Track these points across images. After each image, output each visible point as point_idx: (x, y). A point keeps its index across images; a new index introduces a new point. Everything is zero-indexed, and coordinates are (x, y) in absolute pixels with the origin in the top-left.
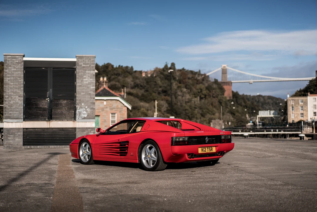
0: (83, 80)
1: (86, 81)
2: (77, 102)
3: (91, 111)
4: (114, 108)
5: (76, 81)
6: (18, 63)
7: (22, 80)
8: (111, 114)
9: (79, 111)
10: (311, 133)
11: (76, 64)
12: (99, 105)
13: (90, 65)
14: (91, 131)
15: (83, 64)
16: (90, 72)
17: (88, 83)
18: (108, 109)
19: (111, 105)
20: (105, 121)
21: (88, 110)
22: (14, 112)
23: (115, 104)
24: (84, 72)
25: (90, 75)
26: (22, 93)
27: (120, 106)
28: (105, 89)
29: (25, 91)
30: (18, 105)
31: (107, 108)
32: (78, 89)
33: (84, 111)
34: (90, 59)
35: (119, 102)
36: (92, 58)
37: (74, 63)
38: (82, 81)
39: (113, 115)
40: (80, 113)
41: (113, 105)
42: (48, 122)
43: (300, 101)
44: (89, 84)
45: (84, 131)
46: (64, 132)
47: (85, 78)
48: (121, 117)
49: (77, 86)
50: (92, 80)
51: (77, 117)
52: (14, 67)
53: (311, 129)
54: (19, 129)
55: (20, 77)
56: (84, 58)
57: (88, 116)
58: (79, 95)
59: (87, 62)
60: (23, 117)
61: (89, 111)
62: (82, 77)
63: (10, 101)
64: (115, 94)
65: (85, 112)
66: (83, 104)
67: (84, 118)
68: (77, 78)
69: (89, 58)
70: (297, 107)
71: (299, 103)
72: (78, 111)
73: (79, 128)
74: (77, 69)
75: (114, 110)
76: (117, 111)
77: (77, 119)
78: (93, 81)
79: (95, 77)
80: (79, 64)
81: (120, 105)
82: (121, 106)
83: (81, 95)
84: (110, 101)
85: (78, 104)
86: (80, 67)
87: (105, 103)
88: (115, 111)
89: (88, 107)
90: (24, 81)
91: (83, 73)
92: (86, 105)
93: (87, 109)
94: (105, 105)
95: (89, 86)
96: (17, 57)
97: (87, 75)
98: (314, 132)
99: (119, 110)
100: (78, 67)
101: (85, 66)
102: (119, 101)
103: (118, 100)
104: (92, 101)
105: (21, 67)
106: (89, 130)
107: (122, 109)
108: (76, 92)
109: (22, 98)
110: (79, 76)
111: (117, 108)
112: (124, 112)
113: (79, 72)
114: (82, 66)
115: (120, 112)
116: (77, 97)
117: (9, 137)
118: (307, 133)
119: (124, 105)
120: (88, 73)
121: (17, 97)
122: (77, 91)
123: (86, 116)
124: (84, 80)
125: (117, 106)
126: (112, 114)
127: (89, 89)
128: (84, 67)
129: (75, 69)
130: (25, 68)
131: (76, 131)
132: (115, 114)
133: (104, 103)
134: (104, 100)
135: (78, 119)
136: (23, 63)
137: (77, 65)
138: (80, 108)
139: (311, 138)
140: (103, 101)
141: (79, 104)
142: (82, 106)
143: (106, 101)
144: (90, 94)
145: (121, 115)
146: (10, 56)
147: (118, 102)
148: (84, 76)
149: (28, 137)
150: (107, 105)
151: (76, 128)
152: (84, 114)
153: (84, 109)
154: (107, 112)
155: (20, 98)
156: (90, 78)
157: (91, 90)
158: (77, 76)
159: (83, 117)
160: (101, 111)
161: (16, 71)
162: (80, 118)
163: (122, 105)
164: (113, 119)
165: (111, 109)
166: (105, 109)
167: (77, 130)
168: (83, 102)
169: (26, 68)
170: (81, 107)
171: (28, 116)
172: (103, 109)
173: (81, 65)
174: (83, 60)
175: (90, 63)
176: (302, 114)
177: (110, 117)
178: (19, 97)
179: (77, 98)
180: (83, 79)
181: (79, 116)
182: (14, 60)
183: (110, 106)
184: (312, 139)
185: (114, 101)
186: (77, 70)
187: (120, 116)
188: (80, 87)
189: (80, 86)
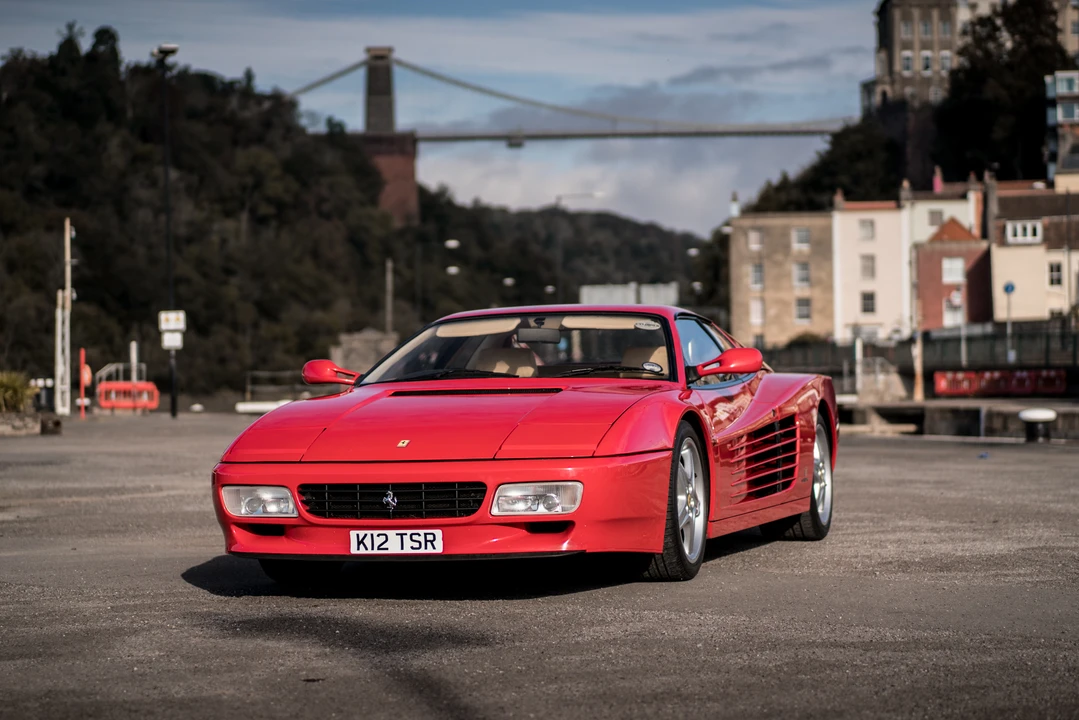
10: (901, 399)
43: (794, 236)
53: (895, 379)
70: (779, 264)
71: (787, 247)
98: (919, 396)
118: (882, 398)
139: (911, 428)
176: (804, 303)
184: (920, 432)
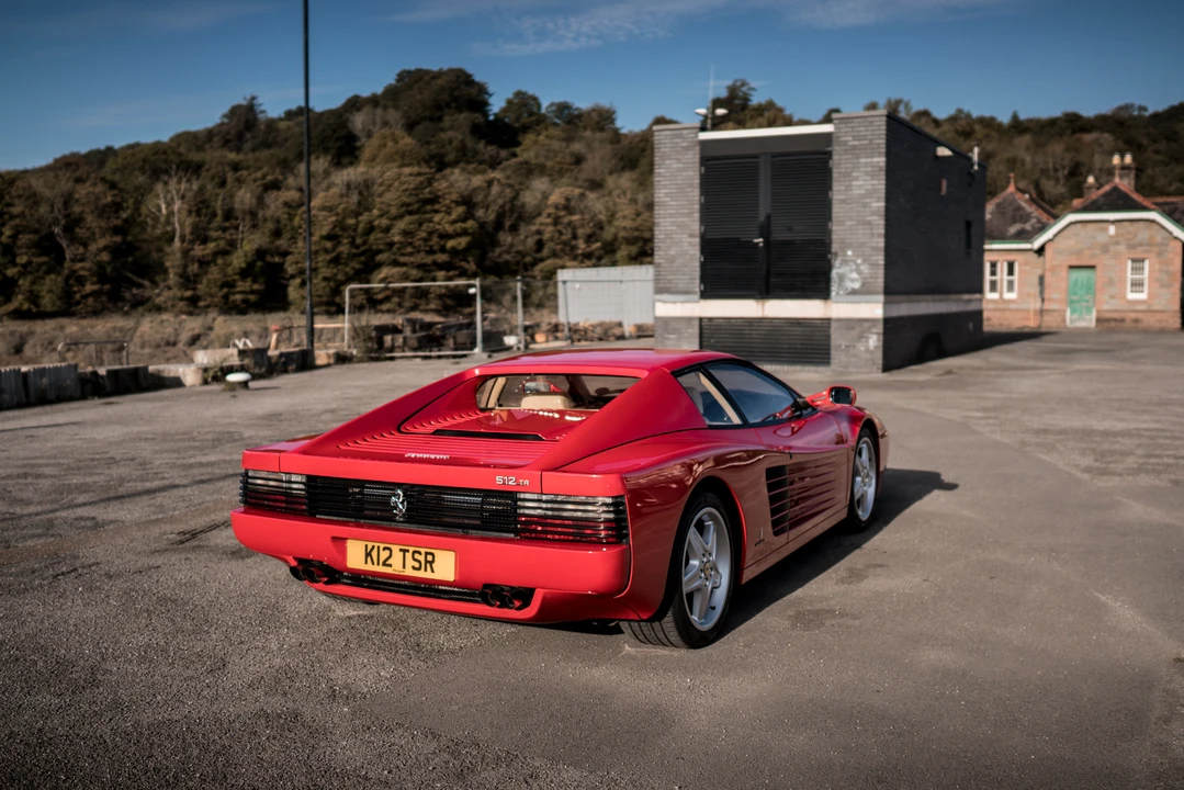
0: (851, 186)
1: (859, 186)
2: (835, 247)
3: (872, 271)
4: (1140, 245)
5: (830, 188)
6: (687, 149)
7: (697, 192)
8: (1129, 263)
9: (840, 271)
11: (834, 139)
12: (1094, 237)
13: (871, 140)
14: (870, 328)
15: (850, 138)
16: (870, 160)
17: (863, 192)
18: (1122, 248)
19: (1131, 237)
20: (1111, 282)
21: (865, 269)
22: (679, 277)
23: (1143, 234)
24: (855, 161)
25: (870, 169)
26: (696, 227)
27: (1158, 239)
28: (1116, 189)
29: (703, 221)
30: (688, 257)
31: (1117, 243)
32: (837, 210)
33: (852, 271)
34: (871, 122)
35: (1158, 227)
36: (877, 119)
37: (828, 137)
38: (849, 188)
39: (1138, 265)
40: (842, 278)
41: (1136, 236)
42: (760, 302)
44: (869, 194)
45: (852, 328)
46: (800, 329)
47: (857, 179)
48: (1161, 271)
49: (834, 201)
50: (875, 182)
51: (834, 288)
52: (678, 160)
54: (689, 320)
55: (691, 185)
56: (855, 120)
57: (863, 285)
58: (841, 228)
59: (862, 133)
60: (697, 290)
61: (866, 271)
62: (848, 175)
63: (669, 247)
64: (1146, 202)
65: (855, 275)
66: (850, 253)
67: (854, 292)
68: (834, 179)
69: (869, 119)
72: (838, 274)
73: (839, 320)
74: (834, 153)
75: (1140, 249)
76: (1149, 252)
77: (833, 294)
78: (878, 187)
79: (883, 173)
80: (843, 139)
81: (1159, 237)
82: (1164, 239)
83: (845, 228)
84: (1127, 224)
85: (836, 254)
86: (842, 148)
87: (1112, 230)
88: (1145, 251)
89: (864, 261)
90: (702, 193)
91: (850, 165)
92: (858, 257)
93: (862, 267)
94: (1111, 237)
95: (867, 200)
96: (685, 132)
97: (862, 169)
99: (1156, 249)
100: (837, 148)
101: (856, 143)
102: (1158, 223)
103: (1153, 221)
104: (874, 245)
105: (693, 157)
106: (866, 325)
107: (1167, 245)
108: (830, 219)
109: (697, 240)
110: (839, 173)
111: (1151, 245)
112: (1171, 256)
113: (840, 163)
114: (851, 143)
115: (1159, 254)
116: (833, 233)
117: (667, 339)
119: (1171, 233)
120: (866, 163)
121: (685, 238)
122: (834, 215)
123: (857, 285)
124: (854, 183)
125: (1151, 238)
126: (1134, 261)
127: (867, 209)
128: (854, 147)
129: (829, 155)
130: (704, 160)
131: (829, 327)
132: (1143, 261)
133: (1107, 229)
134: (1107, 221)
135: (838, 294)
136: (697, 149)
137: (834, 143)
138: (841, 265)
140: (1105, 225)
141: (840, 253)
142: (848, 258)
143: (1118, 224)
144: (869, 223)
145: (1161, 263)
146: (668, 133)
147: (1154, 226)
148: (855, 174)
149: (713, 341)
150: (1117, 234)
151: (829, 319)
152: (853, 280)
153: (854, 267)
154: (1117, 256)
155: (691, 240)
156: (869, 178)
157: (873, 213)
158: (835, 175)
159: (850, 290)
160: (1098, 252)
161: (683, 170)
162: (841, 292)
163: (1167, 235)
164: (1138, 276)
165: (1132, 247)
166: (1112, 248)
167: (834, 325)
168: (849, 246)
169: (708, 160)
170: (845, 262)
171: (713, 286)
172: (1105, 249)
173: (846, 142)
174: (853, 128)
175: (870, 133)
177: (1125, 271)
178: (691, 236)
179: (834, 237)
180: (850, 181)
181: (840, 285)
182: (677, 140)
183: (1129, 239)
185: (1142, 224)
186: (835, 157)
187: (1157, 267)
188: (843, 205)
189: (843, 201)
